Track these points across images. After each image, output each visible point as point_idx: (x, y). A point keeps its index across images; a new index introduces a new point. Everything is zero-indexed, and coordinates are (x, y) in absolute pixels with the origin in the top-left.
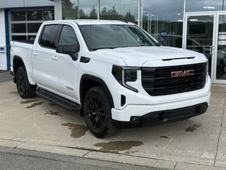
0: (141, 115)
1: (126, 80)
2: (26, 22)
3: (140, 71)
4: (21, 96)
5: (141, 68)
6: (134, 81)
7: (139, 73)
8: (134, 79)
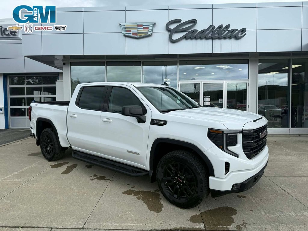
0: (242, 182)
1: (228, 145)
2: (25, 86)
3: (241, 134)
4: (47, 159)
5: (242, 131)
6: (235, 145)
7: (240, 136)
8: (234, 143)
